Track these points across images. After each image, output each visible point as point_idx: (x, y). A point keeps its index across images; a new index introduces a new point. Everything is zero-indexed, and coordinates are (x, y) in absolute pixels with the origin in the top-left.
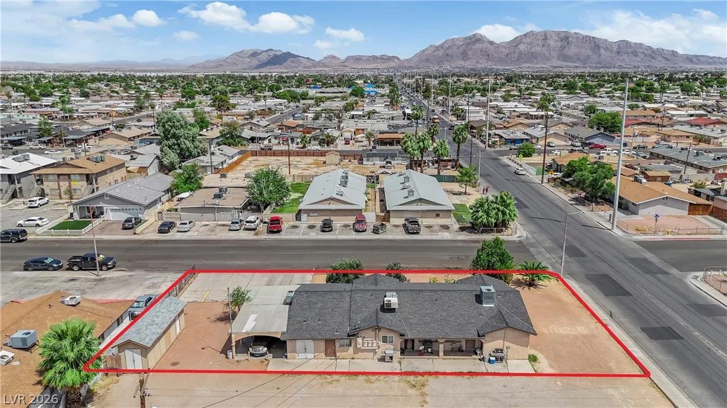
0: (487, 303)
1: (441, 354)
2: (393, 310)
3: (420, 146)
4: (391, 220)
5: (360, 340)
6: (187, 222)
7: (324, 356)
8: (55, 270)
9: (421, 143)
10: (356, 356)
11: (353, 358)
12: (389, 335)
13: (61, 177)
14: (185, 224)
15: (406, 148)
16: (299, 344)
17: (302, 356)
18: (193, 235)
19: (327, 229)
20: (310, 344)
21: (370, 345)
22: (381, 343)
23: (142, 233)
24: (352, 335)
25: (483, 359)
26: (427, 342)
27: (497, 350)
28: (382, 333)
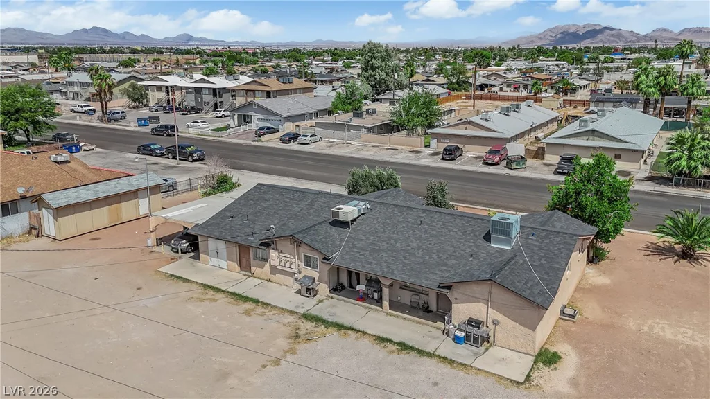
0: (499, 241)
1: (386, 304)
2: (345, 224)
3: (659, 83)
4: (546, 156)
5: (274, 254)
6: (310, 135)
7: (238, 268)
8: (156, 156)
9: (661, 79)
10: (274, 278)
11: (269, 281)
12: (312, 255)
13: (249, 93)
14: (306, 136)
15: (638, 85)
16: (212, 244)
17: (215, 261)
18: (310, 148)
19: (447, 157)
20: (222, 246)
21: (288, 265)
22: (302, 265)
23: (267, 141)
24: (266, 244)
25: (447, 333)
26: (374, 283)
27: (470, 322)
28: (304, 251)
